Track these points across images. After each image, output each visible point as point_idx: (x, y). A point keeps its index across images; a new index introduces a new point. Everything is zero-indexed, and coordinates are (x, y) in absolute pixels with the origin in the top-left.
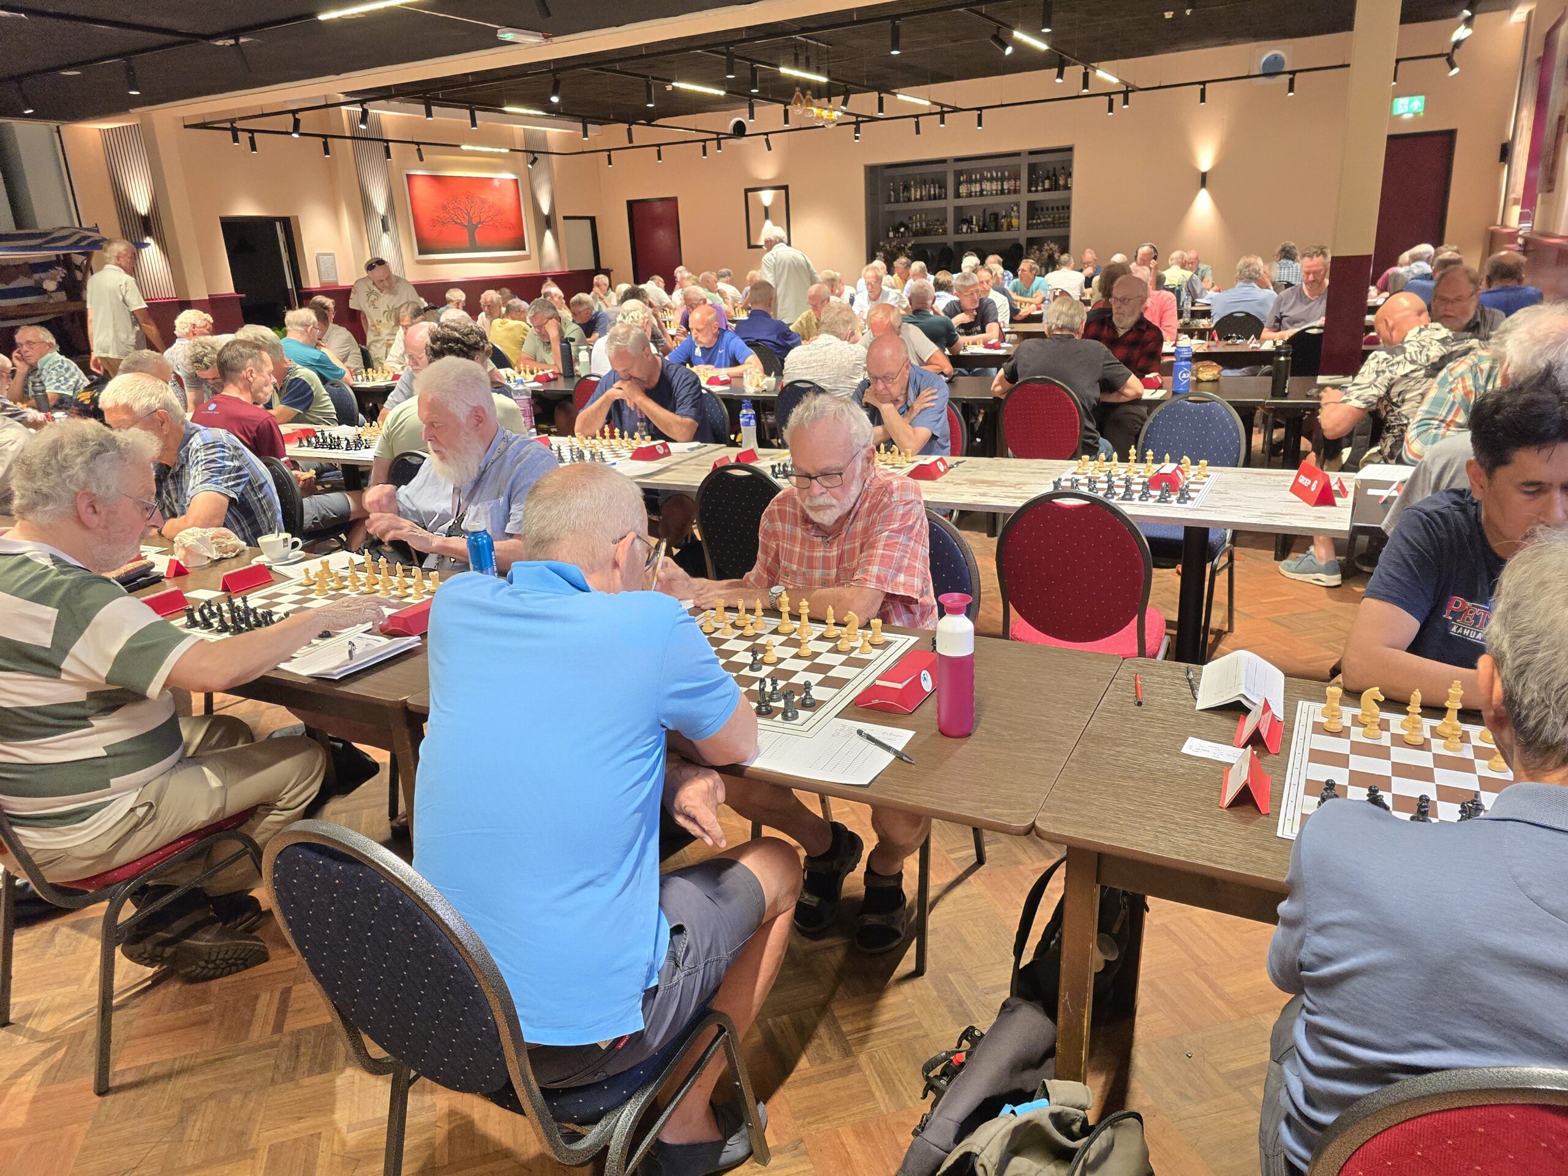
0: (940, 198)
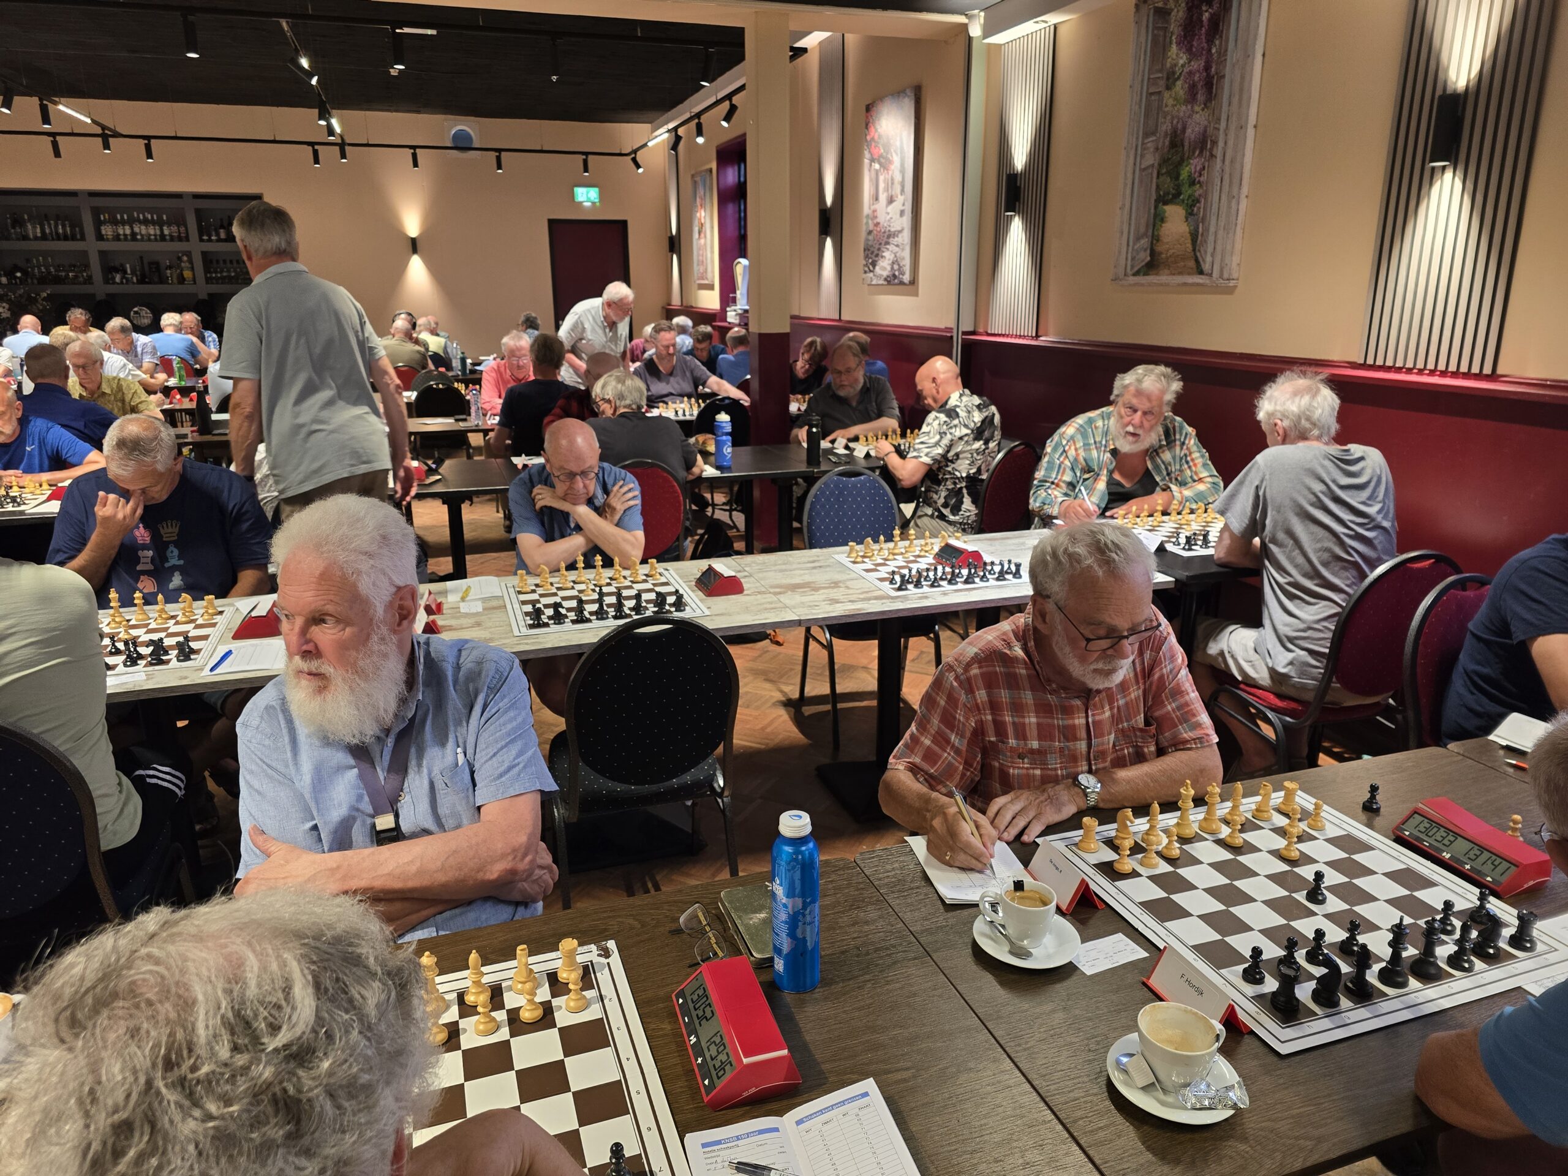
0: (73, 238)
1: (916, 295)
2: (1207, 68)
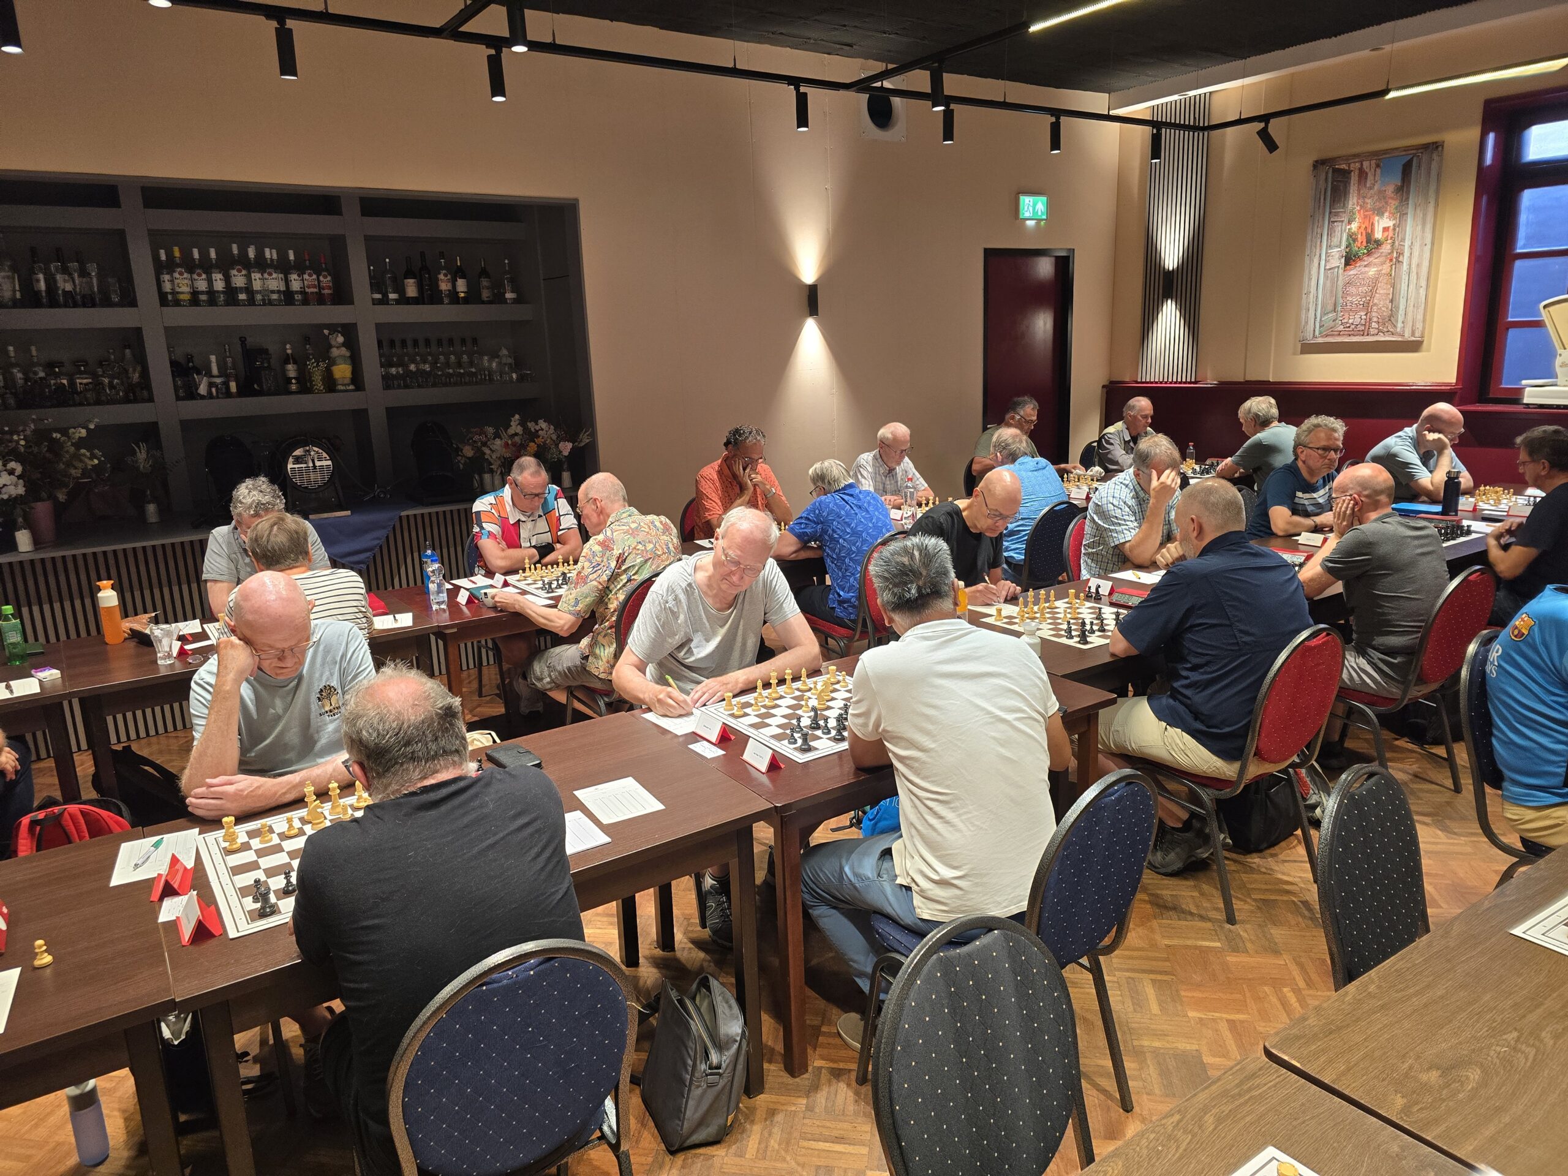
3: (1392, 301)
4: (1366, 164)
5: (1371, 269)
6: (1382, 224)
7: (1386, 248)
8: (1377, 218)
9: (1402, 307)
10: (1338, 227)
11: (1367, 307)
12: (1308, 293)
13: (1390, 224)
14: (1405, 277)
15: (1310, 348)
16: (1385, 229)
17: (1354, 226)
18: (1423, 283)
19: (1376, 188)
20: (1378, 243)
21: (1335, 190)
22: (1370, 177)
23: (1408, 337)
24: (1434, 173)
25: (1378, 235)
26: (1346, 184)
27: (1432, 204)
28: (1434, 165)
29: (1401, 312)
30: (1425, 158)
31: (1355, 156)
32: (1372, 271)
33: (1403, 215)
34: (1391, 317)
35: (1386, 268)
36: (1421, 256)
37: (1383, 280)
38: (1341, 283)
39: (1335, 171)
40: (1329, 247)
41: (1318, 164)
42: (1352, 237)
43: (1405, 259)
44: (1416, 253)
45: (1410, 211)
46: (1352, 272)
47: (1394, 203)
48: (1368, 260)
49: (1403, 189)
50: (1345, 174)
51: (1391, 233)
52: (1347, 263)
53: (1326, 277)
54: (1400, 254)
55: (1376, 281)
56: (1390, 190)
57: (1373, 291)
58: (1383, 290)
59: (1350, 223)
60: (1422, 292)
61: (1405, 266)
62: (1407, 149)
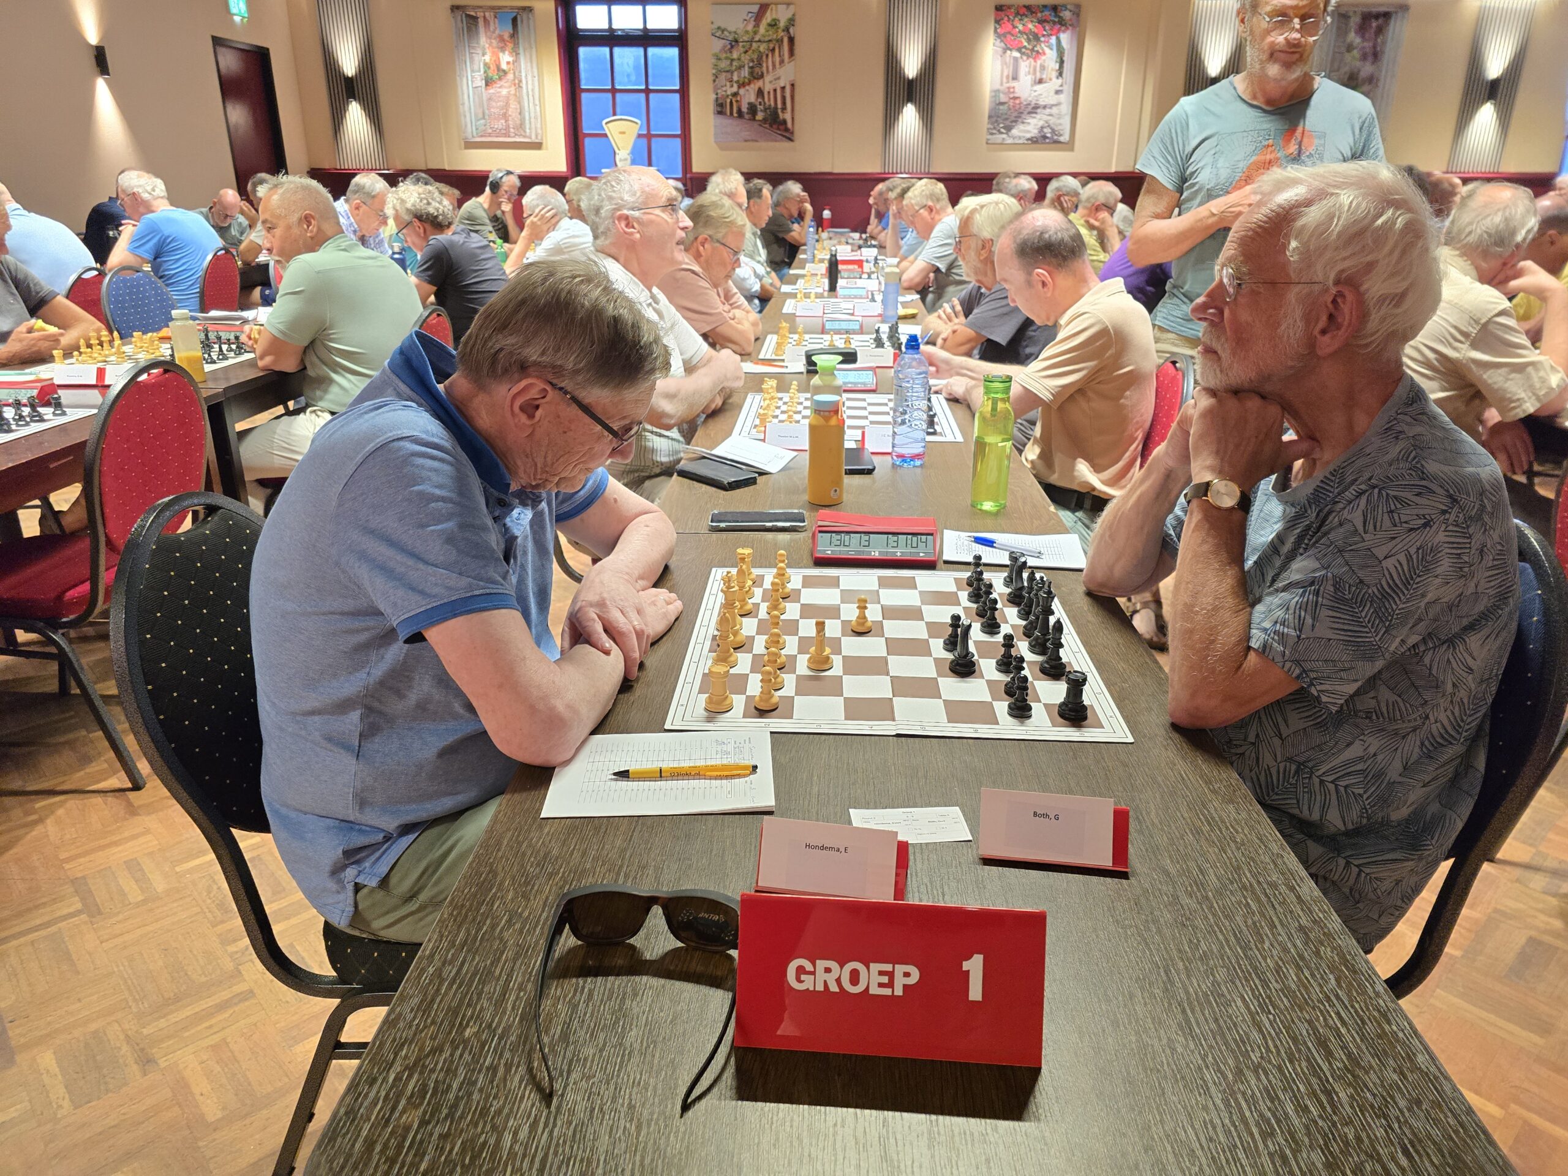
1: (1072, 150)
2: (1375, 47)
3: (520, 114)
4: (487, 14)
5: (503, 89)
6: (506, 58)
7: (510, 76)
8: (501, 55)
9: (527, 118)
10: (476, 58)
11: (505, 116)
12: (463, 104)
13: (511, 59)
14: (525, 97)
15: (470, 145)
16: (508, 63)
17: (487, 58)
18: (537, 102)
19: (497, 32)
20: (505, 72)
21: (469, 29)
22: (492, 24)
23: (534, 139)
24: (532, 27)
25: (504, 66)
26: (476, 25)
27: (534, 50)
28: (531, 22)
29: (527, 122)
30: (525, 16)
31: (481, 7)
32: (504, 92)
33: (517, 54)
34: (522, 125)
35: (513, 89)
36: (533, 84)
37: (512, 98)
38: (485, 98)
39: (468, 16)
40: (473, 71)
41: (455, 8)
42: (486, 64)
43: (524, 85)
44: (530, 82)
45: (521, 51)
46: (491, 91)
47: (510, 46)
48: (502, 83)
49: (514, 35)
50: (475, 19)
51: (511, 66)
52: (487, 85)
53: (474, 94)
54: (520, 81)
55: (508, 98)
56: (506, 36)
57: (507, 105)
58: (513, 105)
59: (483, 55)
60: (538, 108)
61: (525, 91)
62: (512, 8)
